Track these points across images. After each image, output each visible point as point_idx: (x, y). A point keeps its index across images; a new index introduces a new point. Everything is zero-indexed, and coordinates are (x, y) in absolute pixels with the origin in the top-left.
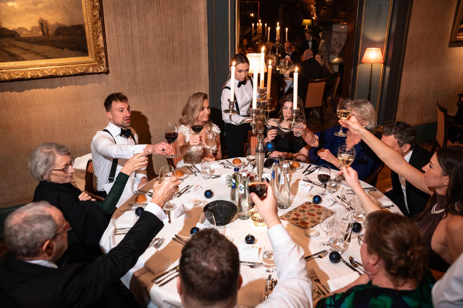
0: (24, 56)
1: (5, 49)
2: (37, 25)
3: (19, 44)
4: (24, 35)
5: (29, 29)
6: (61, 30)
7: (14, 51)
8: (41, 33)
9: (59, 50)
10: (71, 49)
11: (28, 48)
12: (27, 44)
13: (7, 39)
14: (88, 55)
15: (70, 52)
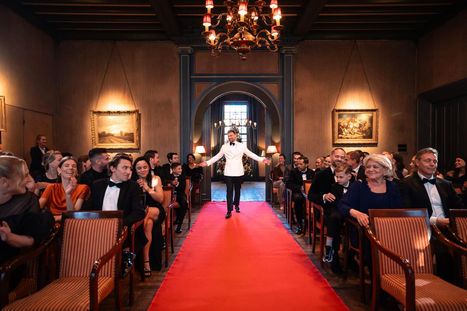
0: (115, 142)
1: (110, 139)
2: (120, 132)
3: (114, 138)
4: (115, 135)
5: (117, 134)
6: (126, 134)
7: (112, 140)
8: (120, 135)
9: (125, 140)
10: (129, 140)
11: (116, 139)
12: (116, 138)
13: (111, 136)
14: (134, 143)
15: (129, 141)
